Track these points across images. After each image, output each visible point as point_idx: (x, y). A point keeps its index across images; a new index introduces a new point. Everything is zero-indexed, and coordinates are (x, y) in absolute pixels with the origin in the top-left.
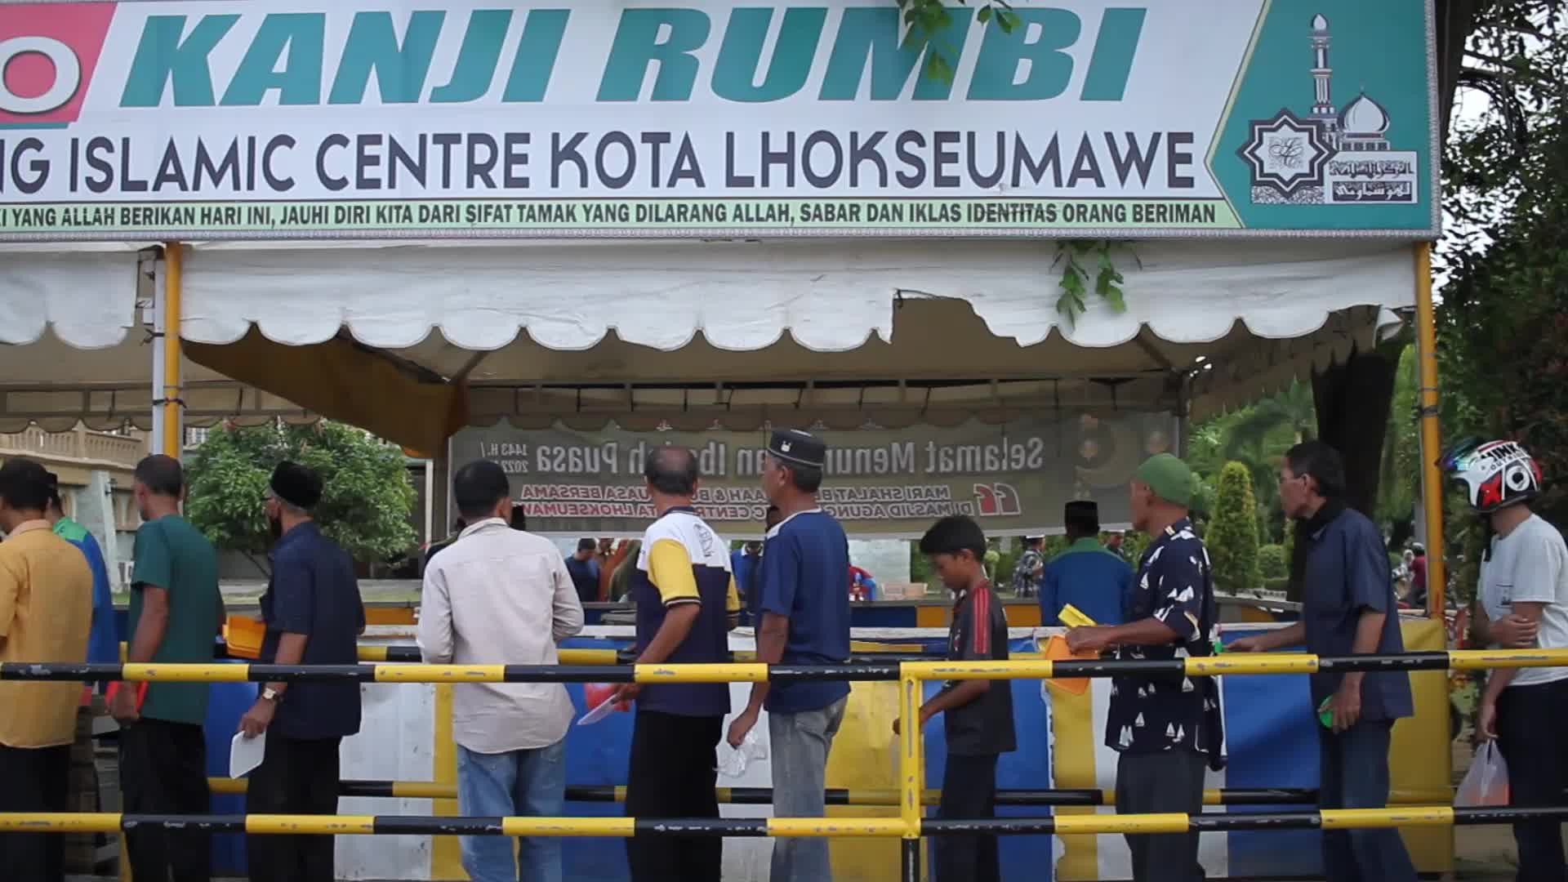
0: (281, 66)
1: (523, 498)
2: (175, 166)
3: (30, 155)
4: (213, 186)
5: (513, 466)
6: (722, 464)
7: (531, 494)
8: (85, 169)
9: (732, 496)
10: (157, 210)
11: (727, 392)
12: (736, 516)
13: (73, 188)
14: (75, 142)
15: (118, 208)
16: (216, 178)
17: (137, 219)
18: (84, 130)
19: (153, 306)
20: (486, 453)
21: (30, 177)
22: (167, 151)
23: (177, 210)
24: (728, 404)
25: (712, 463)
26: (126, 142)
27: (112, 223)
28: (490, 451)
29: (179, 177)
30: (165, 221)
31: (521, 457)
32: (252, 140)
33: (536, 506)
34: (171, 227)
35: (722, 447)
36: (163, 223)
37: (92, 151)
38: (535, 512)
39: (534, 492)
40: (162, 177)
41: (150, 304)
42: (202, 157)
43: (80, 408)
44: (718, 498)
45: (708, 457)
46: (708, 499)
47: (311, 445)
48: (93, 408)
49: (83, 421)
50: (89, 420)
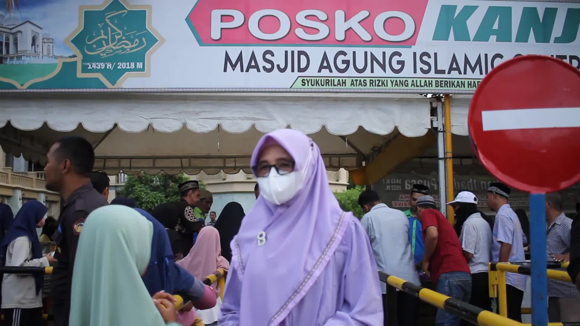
0: (496, 27)
1: (400, 200)
2: (456, 65)
3: (396, 58)
4: (472, 73)
5: (396, 187)
7: (403, 198)
8: (419, 65)
10: (450, 81)
12: (483, 205)
13: (415, 72)
14: (415, 54)
15: (434, 80)
16: (473, 70)
17: (442, 85)
18: (418, 49)
19: (437, 120)
20: (385, 182)
21: (397, 67)
22: (453, 58)
23: (458, 82)
24: (477, 164)
25: (472, 186)
26: (436, 54)
27: (432, 86)
28: (387, 182)
29: (458, 69)
30: (453, 86)
31: (398, 184)
32: (486, 55)
33: (405, 203)
34: (456, 89)
36: (452, 87)
37: (422, 58)
38: (405, 205)
39: (404, 197)
40: (451, 69)
41: (436, 119)
42: (467, 61)
45: (470, 184)
47: (173, 183)
48: (227, 165)
49: (223, 170)
50: (225, 170)
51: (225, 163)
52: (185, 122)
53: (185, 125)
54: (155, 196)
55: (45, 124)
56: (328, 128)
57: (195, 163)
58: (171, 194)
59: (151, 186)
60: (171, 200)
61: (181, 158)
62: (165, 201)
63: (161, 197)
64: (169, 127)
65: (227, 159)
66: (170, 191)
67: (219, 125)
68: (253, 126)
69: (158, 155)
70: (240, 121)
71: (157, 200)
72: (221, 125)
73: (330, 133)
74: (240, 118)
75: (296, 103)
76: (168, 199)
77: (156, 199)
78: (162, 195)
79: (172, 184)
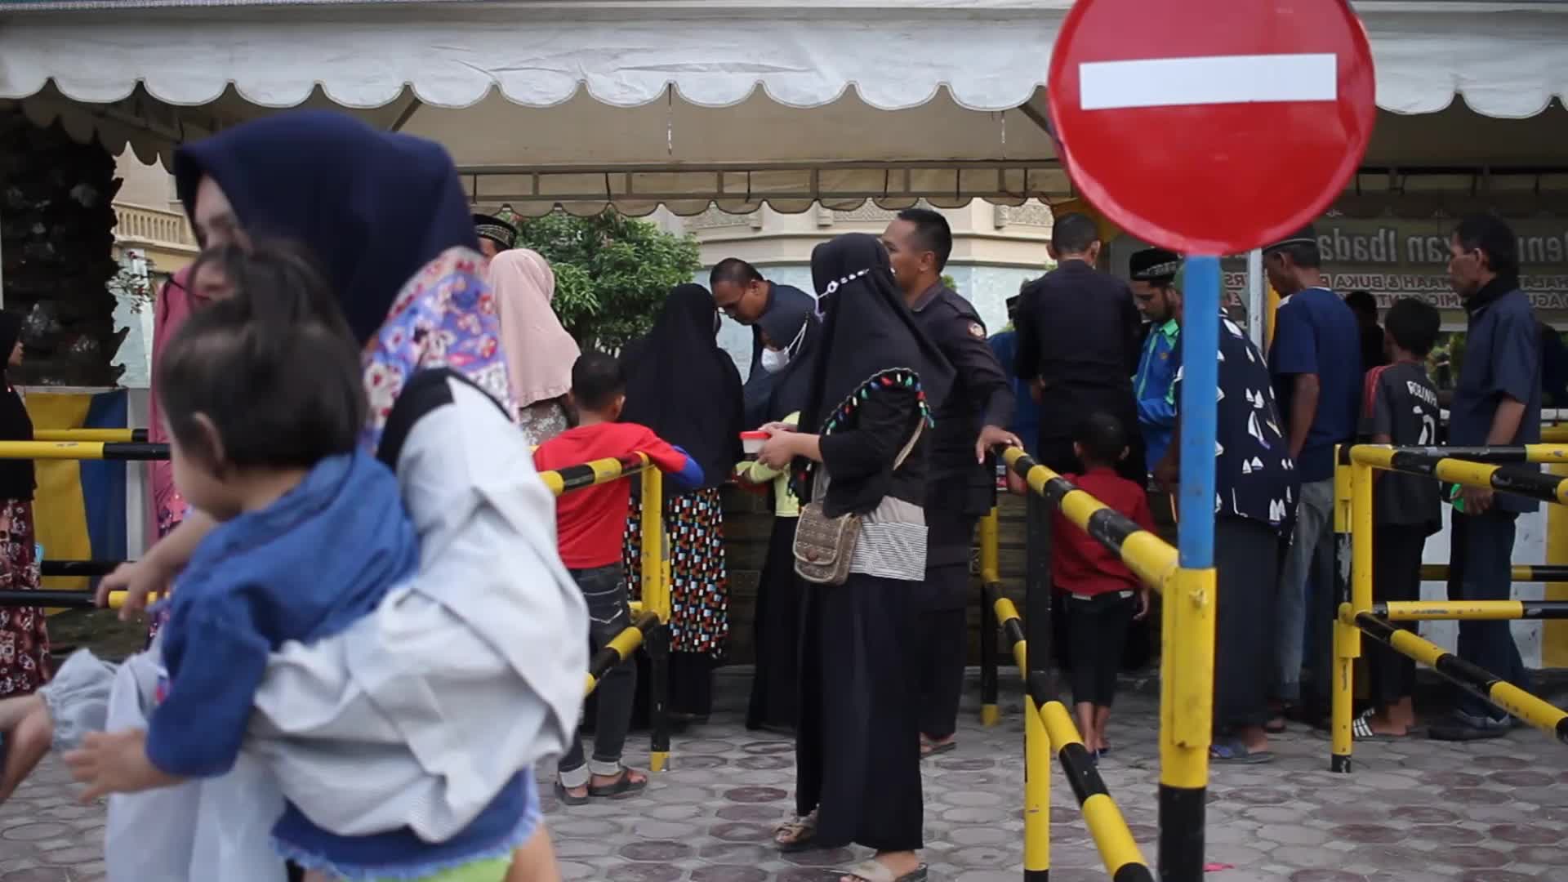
6: (1393, 251)
9: (1406, 282)
11: (1400, 178)
24: (1402, 189)
25: (1383, 250)
35: (1392, 235)
43: (715, 190)
44: (1391, 285)
46: (1381, 286)
47: (612, 238)
48: (727, 190)
49: (716, 204)
50: (722, 203)
51: (721, 184)
52: (583, 78)
53: (582, 87)
54: (564, 272)
55: (230, 88)
56: (955, 92)
57: (641, 183)
58: (606, 268)
59: (554, 246)
60: (606, 285)
61: (606, 171)
62: (591, 286)
63: (580, 277)
64: (541, 92)
65: (726, 175)
66: (602, 260)
67: (670, 85)
68: (759, 87)
69: (543, 164)
70: (724, 74)
71: (568, 284)
72: (676, 85)
73: (961, 104)
74: (723, 67)
75: (871, 26)
76: (599, 280)
77: (564, 282)
78: (580, 270)
79: (609, 242)
